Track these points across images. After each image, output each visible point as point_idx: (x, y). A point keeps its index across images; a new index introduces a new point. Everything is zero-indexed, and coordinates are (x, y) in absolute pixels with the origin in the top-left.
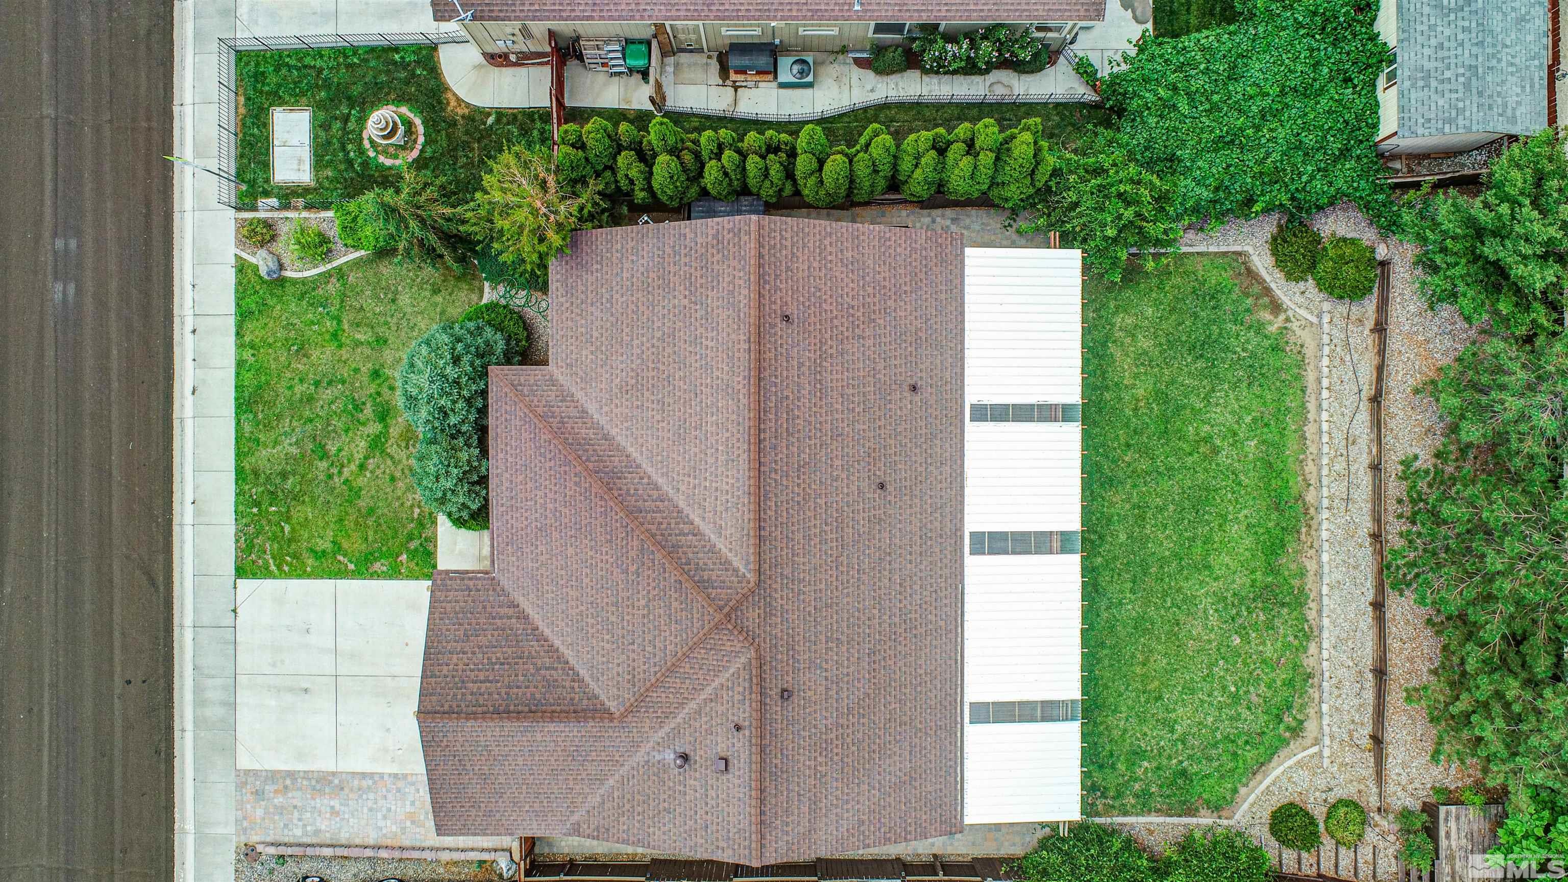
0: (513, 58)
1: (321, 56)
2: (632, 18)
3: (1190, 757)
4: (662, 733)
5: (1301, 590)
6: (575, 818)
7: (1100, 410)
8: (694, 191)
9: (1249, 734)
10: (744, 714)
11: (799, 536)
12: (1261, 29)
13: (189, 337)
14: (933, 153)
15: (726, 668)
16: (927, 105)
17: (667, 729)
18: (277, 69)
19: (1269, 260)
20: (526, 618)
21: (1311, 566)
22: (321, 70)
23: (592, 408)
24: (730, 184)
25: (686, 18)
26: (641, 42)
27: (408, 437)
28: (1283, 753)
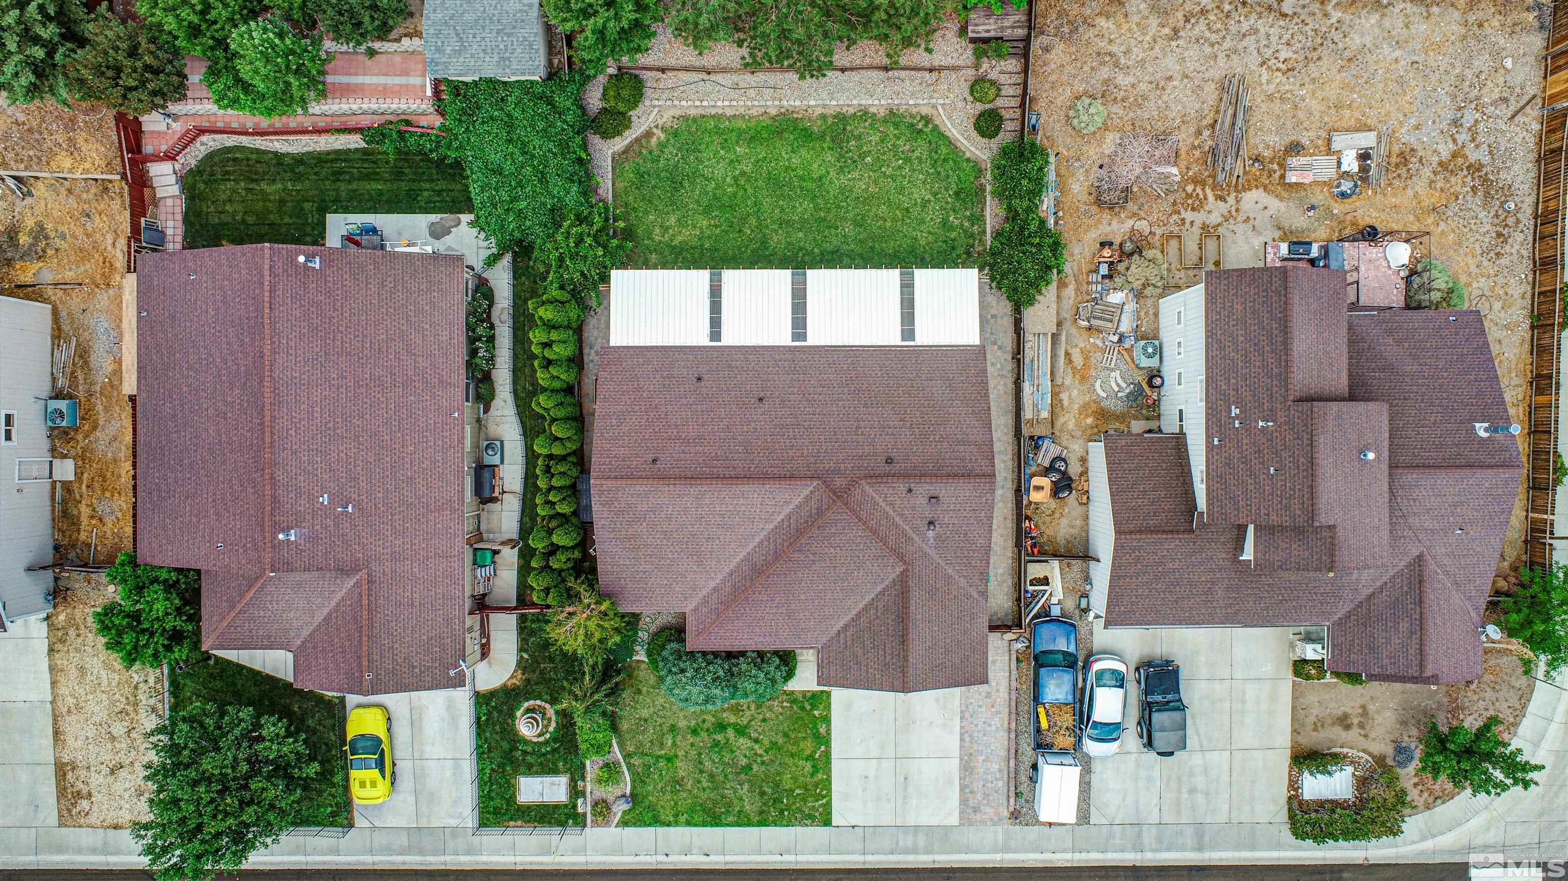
0: (484, 641)
1: (483, 769)
2: (463, 559)
3: (947, 190)
4: (916, 539)
5: (835, 117)
6: (975, 594)
7: (716, 250)
8: (574, 520)
9: (930, 151)
10: (902, 487)
11: (791, 453)
12: (469, 153)
13: (671, 858)
14: (551, 369)
15: (873, 498)
16: (514, 365)
17: (914, 536)
18: (492, 799)
19: (618, 139)
20: (846, 625)
21: (819, 111)
22: (492, 770)
23: (712, 584)
24: (569, 496)
25: (463, 525)
26: (475, 555)
27: (737, 710)
28: (943, 129)
